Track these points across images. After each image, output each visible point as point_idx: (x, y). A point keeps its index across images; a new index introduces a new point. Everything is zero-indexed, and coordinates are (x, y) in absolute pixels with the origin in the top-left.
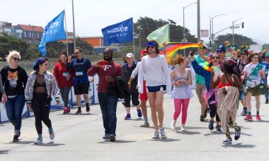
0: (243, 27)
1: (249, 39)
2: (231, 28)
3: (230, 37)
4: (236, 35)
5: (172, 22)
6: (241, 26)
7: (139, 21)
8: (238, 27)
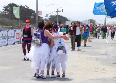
0: (62, 12)
1: (66, 18)
2: (56, 12)
3: (56, 16)
4: (59, 16)
5: (27, 6)
6: (61, 11)
7: (9, 5)
8: (60, 12)
